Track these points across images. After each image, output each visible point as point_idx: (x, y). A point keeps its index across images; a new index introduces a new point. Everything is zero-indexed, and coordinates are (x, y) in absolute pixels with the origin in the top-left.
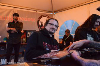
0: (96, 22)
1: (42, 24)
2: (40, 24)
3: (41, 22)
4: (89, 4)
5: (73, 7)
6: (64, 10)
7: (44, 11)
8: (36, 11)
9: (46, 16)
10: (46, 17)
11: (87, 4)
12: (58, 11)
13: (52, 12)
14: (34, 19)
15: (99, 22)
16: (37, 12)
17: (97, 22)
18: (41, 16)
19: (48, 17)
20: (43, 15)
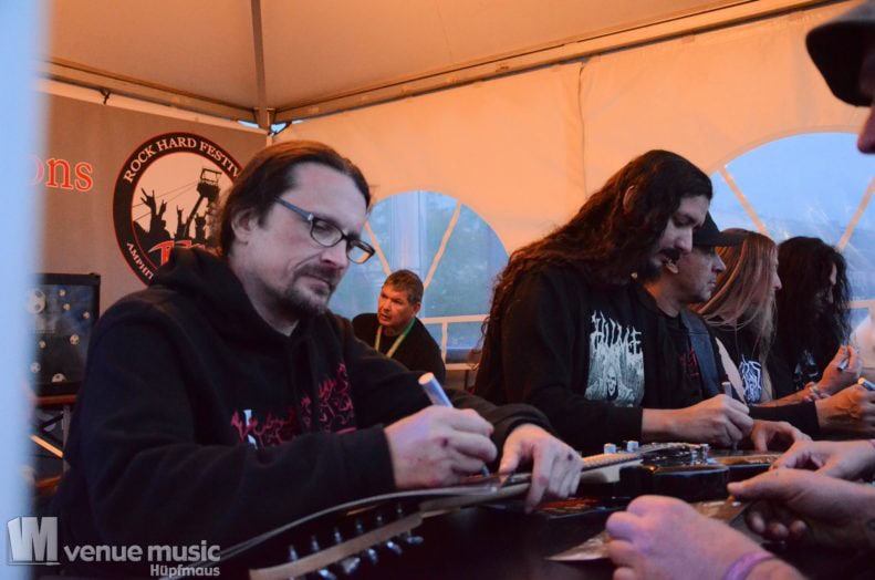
0: (670, 224)
1: (157, 222)
2: (141, 216)
3: (150, 202)
4: (578, 65)
5: (448, 79)
6: (365, 98)
7: (176, 99)
8: (105, 92)
9: (196, 142)
10: (196, 151)
11: (562, 62)
13: (252, 114)
14: (81, 164)
16: (115, 102)
17: (678, 225)
18: (152, 142)
19: (219, 156)
20: (168, 137)
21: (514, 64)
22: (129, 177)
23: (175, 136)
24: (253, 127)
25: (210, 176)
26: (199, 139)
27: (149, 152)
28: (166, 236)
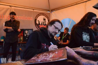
0: (91, 20)
1: (39, 23)
2: (37, 22)
3: (38, 21)
4: (85, 3)
5: (70, 5)
6: (61, 8)
7: (41, 10)
8: (33, 10)
10: (43, 15)
12: (56, 10)
13: (49, 11)
14: (31, 17)
15: (94, 20)
16: (35, 11)
17: (93, 20)
19: (45, 15)
20: (40, 14)
21: (78, 3)
22: (36, 18)
23: (41, 14)
24: (49, 12)
25: (45, 18)
26: (43, 14)
27: (38, 16)
28: (40, 24)
